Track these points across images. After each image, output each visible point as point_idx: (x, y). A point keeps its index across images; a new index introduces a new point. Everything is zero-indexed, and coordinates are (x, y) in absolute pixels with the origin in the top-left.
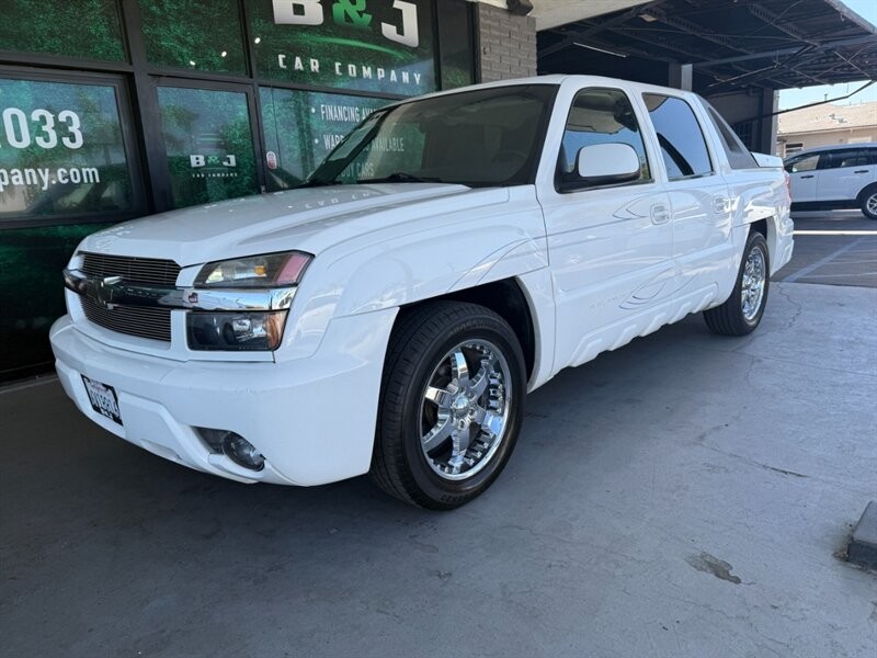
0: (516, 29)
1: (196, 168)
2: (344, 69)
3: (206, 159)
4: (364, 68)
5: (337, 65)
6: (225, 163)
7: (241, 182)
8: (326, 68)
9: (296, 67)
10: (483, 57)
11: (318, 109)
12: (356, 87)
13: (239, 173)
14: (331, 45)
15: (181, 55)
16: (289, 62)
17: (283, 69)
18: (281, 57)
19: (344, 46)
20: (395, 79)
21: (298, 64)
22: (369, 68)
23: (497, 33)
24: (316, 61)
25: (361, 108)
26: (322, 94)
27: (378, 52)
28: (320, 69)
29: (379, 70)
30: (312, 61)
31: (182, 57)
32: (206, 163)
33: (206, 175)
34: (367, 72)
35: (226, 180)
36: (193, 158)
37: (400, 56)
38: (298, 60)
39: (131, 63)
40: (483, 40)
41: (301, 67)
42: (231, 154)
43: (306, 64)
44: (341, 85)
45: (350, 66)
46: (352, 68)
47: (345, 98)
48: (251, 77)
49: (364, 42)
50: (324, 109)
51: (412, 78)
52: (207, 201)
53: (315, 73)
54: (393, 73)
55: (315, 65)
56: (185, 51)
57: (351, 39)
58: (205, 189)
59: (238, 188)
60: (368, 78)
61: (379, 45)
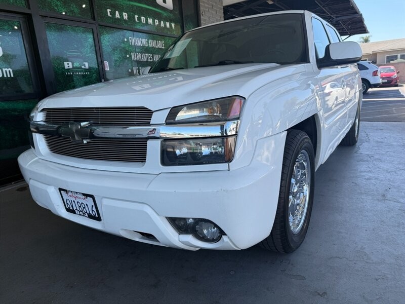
0: (214, 4)
1: (67, 69)
2: (139, 19)
3: (73, 65)
4: (149, 19)
5: (136, 16)
6: (83, 67)
7: (91, 77)
8: (131, 18)
9: (117, 16)
10: (202, 17)
11: (128, 39)
12: (145, 28)
13: (90, 72)
14: (132, 6)
15: (57, 6)
16: (113, 13)
17: (109, 17)
18: (109, 10)
19: (139, 7)
20: (163, 26)
21: (117, 15)
22: (151, 19)
23: (207, 6)
24: (126, 14)
25: (148, 40)
26: (130, 32)
27: (155, 11)
28: (128, 18)
29: (156, 20)
30: (124, 13)
31: (57, 7)
32: (73, 66)
33: (73, 73)
34: (150, 21)
35: (84, 76)
36: (66, 63)
37: (165, 14)
38: (117, 13)
39: (29, 8)
40: (202, 9)
41: (119, 17)
42: (86, 62)
43: (121, 15)
44: (138, 27)
45: (142, 17)
46: (143, 18)
47: (140, 34)
48: (94, 20)
49: (148, 5)
50: (131, 39)
51: (171, 26)
52: (74, 87)
53: (125, 20)
54: (162, 22)
55: (125, 16)
56: (59, 4)
57: (142, 4)
58: (73, 81)
59: (90, 80)
60: (151, 24)
61: (155, 7)
